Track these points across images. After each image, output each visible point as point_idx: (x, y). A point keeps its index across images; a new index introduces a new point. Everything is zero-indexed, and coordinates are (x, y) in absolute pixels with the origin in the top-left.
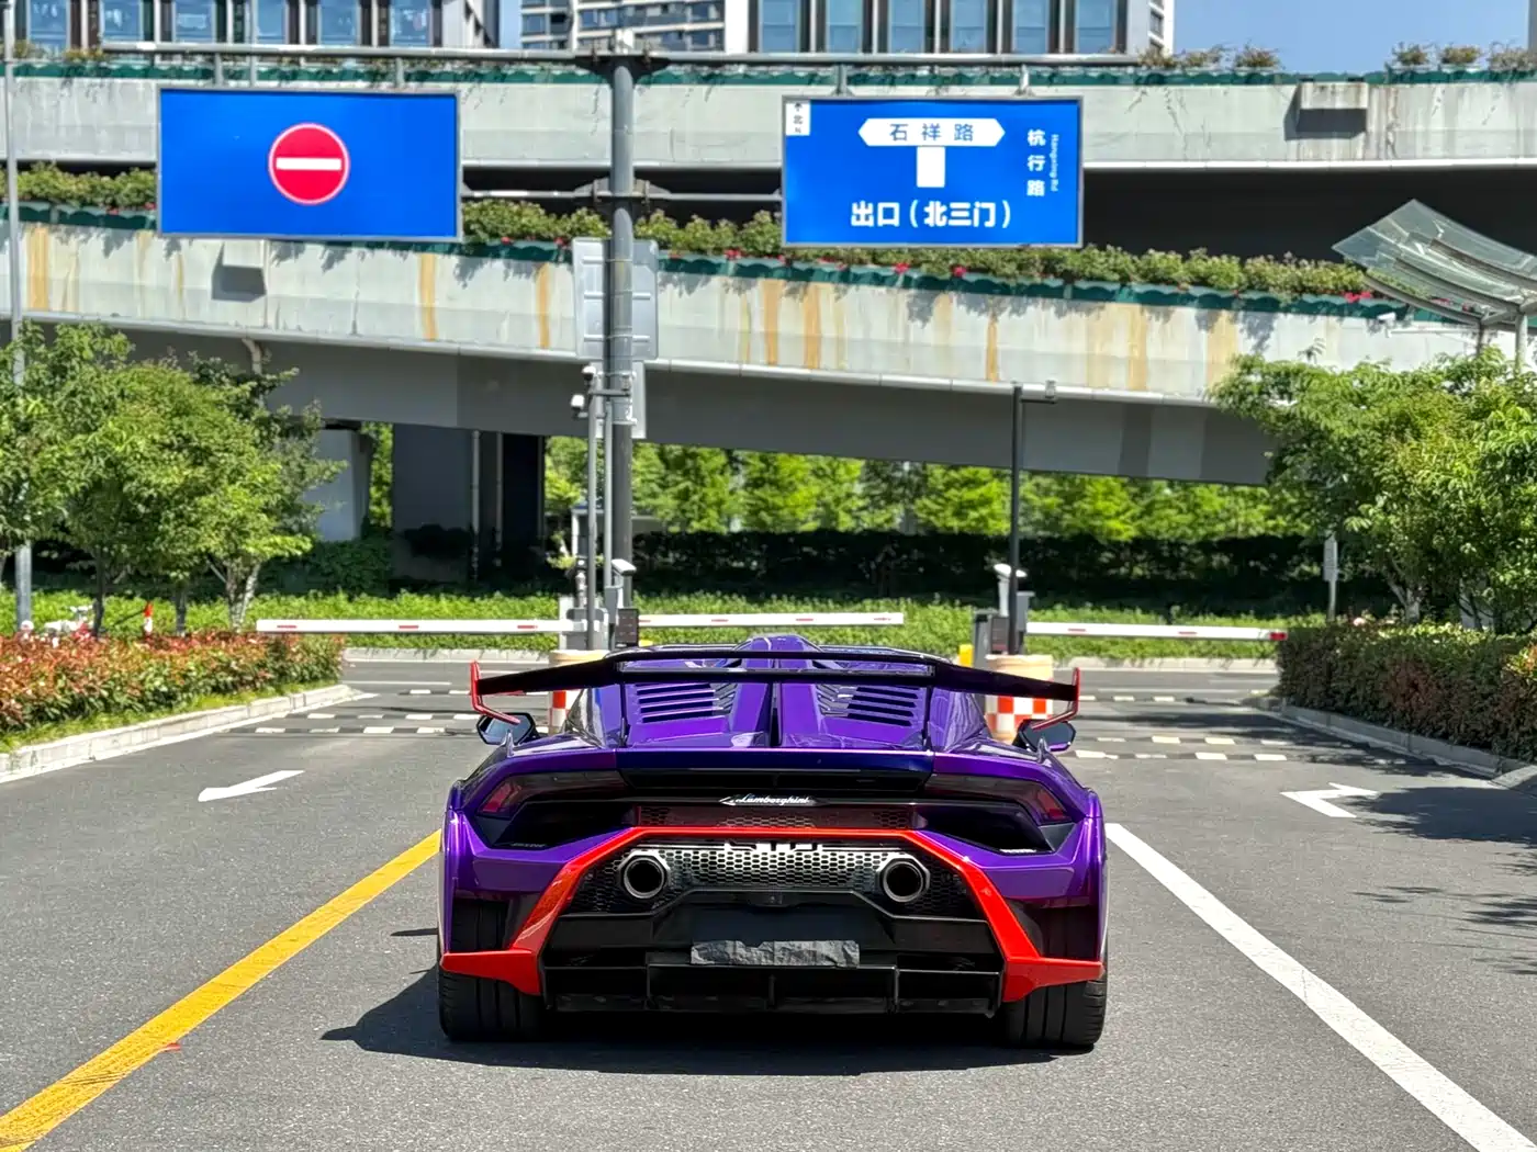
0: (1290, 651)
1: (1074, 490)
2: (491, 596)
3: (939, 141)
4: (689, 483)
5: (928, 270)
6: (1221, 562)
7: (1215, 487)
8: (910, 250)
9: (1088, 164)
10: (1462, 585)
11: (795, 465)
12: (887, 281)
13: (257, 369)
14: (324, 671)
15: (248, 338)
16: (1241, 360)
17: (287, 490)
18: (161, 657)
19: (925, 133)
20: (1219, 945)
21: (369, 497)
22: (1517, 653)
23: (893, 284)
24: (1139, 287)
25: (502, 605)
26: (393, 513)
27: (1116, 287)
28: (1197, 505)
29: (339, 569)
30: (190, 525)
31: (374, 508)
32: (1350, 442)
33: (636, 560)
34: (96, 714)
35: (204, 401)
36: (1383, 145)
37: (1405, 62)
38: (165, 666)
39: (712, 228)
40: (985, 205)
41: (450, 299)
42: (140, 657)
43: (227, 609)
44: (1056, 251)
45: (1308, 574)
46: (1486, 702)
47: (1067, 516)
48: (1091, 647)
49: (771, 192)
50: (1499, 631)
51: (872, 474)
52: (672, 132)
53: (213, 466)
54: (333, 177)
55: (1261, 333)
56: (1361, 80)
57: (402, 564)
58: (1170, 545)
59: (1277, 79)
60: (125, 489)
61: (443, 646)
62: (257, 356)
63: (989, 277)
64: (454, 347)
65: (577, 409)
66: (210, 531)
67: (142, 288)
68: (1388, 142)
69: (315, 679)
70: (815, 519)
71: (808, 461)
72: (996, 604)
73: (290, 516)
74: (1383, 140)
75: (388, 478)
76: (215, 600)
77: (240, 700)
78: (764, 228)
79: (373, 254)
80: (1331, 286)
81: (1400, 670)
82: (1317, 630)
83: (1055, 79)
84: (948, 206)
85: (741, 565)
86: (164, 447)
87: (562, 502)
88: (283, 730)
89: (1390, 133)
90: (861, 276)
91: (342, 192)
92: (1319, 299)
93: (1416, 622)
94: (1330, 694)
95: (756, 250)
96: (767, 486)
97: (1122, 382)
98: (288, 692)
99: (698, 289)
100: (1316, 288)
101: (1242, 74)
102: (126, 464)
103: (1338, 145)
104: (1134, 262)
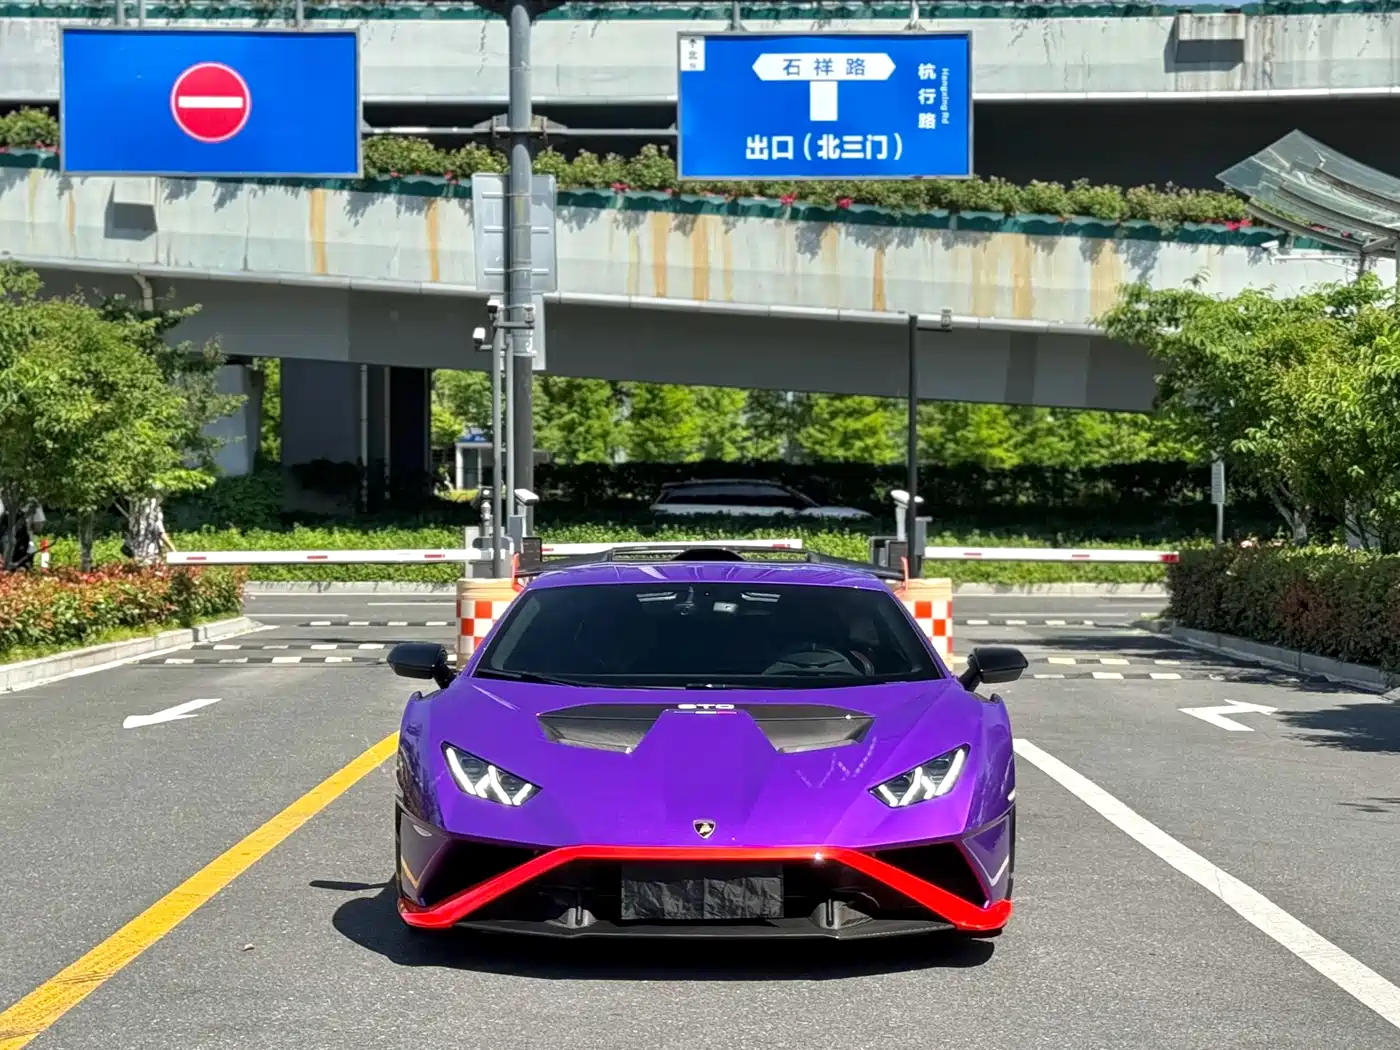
0: (1179, 574)
1: (957, 419)
2: (384, 530)
3: (831, 76)
4: (574, 415)
5: (814, 202)
6: (1106, 489)
7: (1097, 414)
8: (796, 182)
9: (976, 96)
10: (1347, 506)
11: (679, 396)
12: (776, 213)
13: (148, 304)
14: (225, 604)
15: (138, 274)
16: (1129, 290)
17: (190, 424)
18: (71, 590)
19: (817, 68)
21: (261, 432)
23: (780, 216)
24: (1023, 217)
25: (394, 538)
26: (280, 448)
27: (1001, 216)
28: (1079, 433)
29: (232, 503)
30: (97, 459)
31: (263, 443)
32: (1235, 366)
33: (536, 491)
34: (11, 647)
35: (112, 337)
36: (1260, 75)
38: (75, 599)
39: (600, 161)
40: (877, 138)
41: (342, 234)
42: (50, 589)
44: (942, 182)
45: (1193, 499)
46: (1374, 619)
47: (951, 446)
48: (980, 572)
49: (666, 126)
50: (1386, 550)
51: (754, 405)
52: (558, 68)
53: (121, 402)
54: (235, 115)
55: (1143, 262)
56: (1238, 11)
57: (290, 501)
58: (1053, 469)
59: (1155, 10)
60: (36, 425)
61: (337, 579)
62: (148, 293)
63: (876, 208)
64: (346, 282)
65: (479, 342)
66: (117, 465)
67: (32, 225)
68: (1264, 72)
69: (218, 611)
70: (700, 450)
71: (692, 392)
72: (893, 530)
73: (194, 450)
74: (1260, 69)
76: (108, 535)
77: (147, 632)
78: (651, 162)
79: (264, 191)
80: (1211, 214)
81: (1289, 590)
82: (1207, 552)
83: (937, 13)
84: (841, 140)
85: (629, 495)
86: (73, 381)
87: (445, 434)
88: (192, 661)
89: (1267, 64)
90: (749, 208)
91: (241, 131)
92: (1200, 227)
93: (1303, 543)
94: (1221, 614)
95: (644, 184)
96: (654, 416)
97: (1008, 311)
98: (192, 625)
99: (588, 225)
100: (1197, 216)
101: (1121, 6)
102: (37, 400)
103: (1216, 75)
104: (1017, 192)
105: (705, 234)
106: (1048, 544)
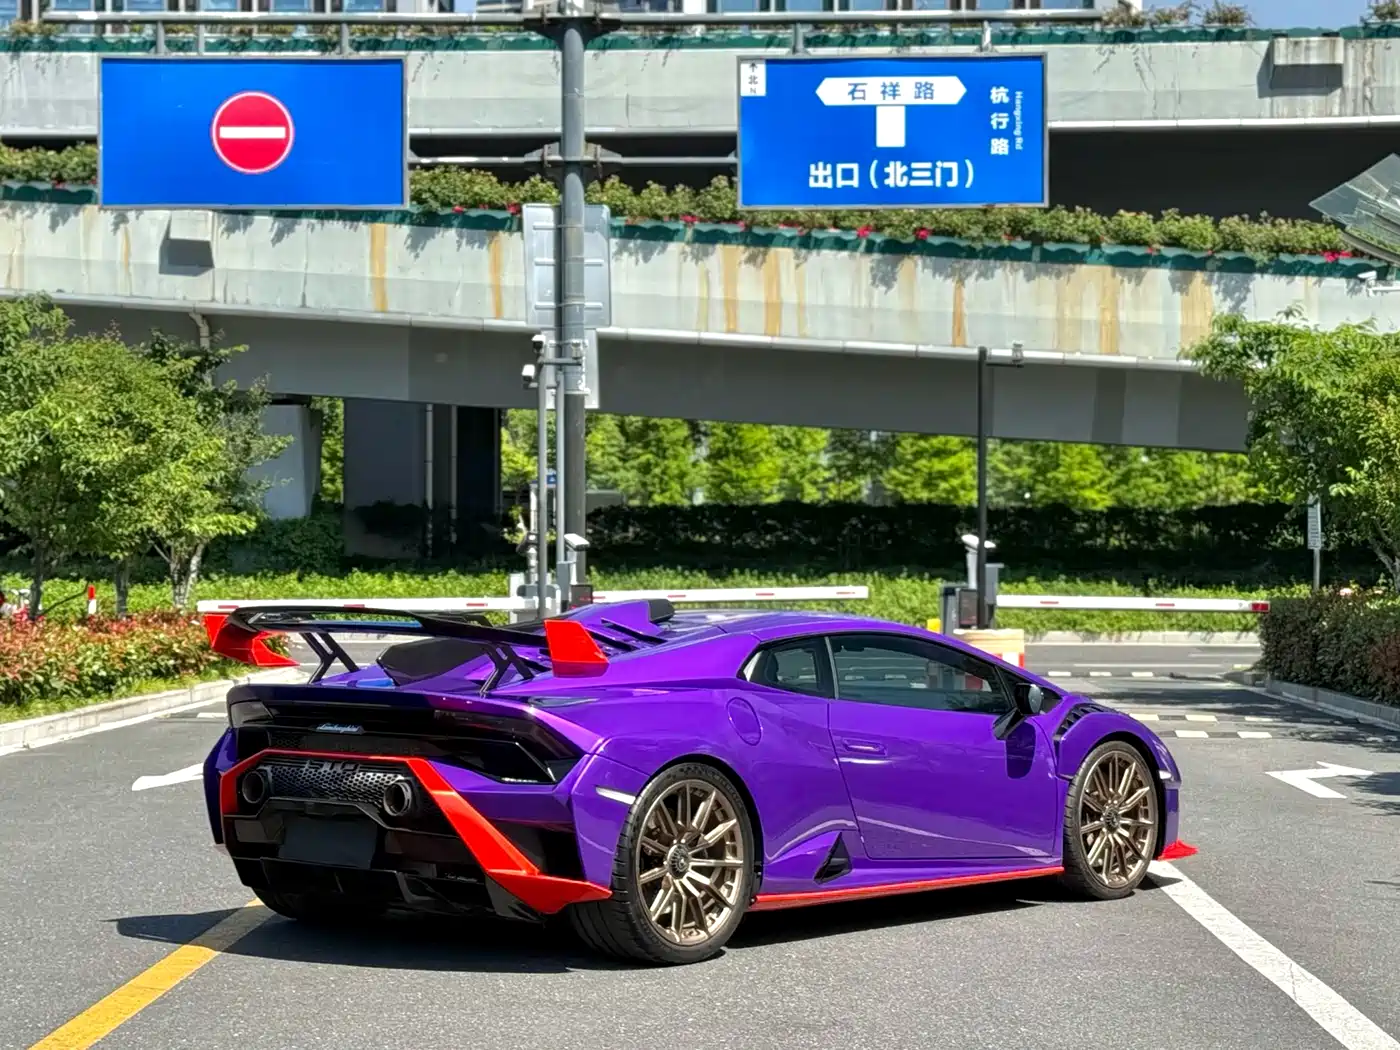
0: (1274, 624)
1: (1048, 460)
2: (445, 574)
3: (898, 100)
4: (650, 456)
5: (892, 234)
6: (1201, 532)
7: (1194, 455)
8: (872, 212)
9: (1053, 124)
11: (759, 436)
12: (850, 245)
13: (205, 343)
15: (195, 310)
17: (232, 467)
18: (100, 640)
19: (884, 92)
20: (1202, 937)
21: (322, 473)
23: (855, 249)
24: (1110, 248)
25: (456, 583)
26: (345, 490)
27: (1086, 248)
28: (1176, 474)
30: (132, 503)
31: (329, 486)
32: (1334, 403)
33: (587, 536)
34: (31, 701)
35: (146, 377)
36: (1360, 100)
37: (1381, 16)
38: (104, 650)
39: (669, 193)
40: (947, 165)
41: (402, 269)
42: (78, 640)
43: (172, 590)
44: (1023, 212)
45: (1292, 543)
47: (1040, 487)
48: (1067, 620)
49: (726, 154)
51: (838, 444)
52: (628, 97)
53: (155, 443)
54: (276, 146)
55: (1237, 295)
56: (1336, 34)
57: (354, 542)
58: (1148, 513)
59: (1249, 34)
60: (63, 467)
62: (205, 330)
63: (955, 240)
64: (406, 318)
65: (528, 379)
66: (153, 510)
67: (88, 263)
68: (1365, 98)
70: (779, 491)
71: (771, 432)
72: (965, 578)
73: (234, 494)
74: (1360, 95)
75: (341, 453)
77: (182, 683)
78: (722, 194)
79: (323, 225)
80: (1308, 245)
81: (1389, 642)
82: (1302, 601)
83: (1020, 38)
84: (909, 166)
85: (703, 539)
86: (103, 424)
87: (520, 476)
89: (1367, 89)
90: (822, 240)
91: (285, 161)
92: (1295, 259)
94: (1317, 668)
95: (714, 216)
96: (732, 456)
97: (1094, 346)
98: (232, 676)
99: (655, 256)
100: (1294, 247)
101: (1213, 30)
102: (65, 442)
103: (1312, 101)
104: (1103, 223)
105: (777, 267)
106: (1138, 590)
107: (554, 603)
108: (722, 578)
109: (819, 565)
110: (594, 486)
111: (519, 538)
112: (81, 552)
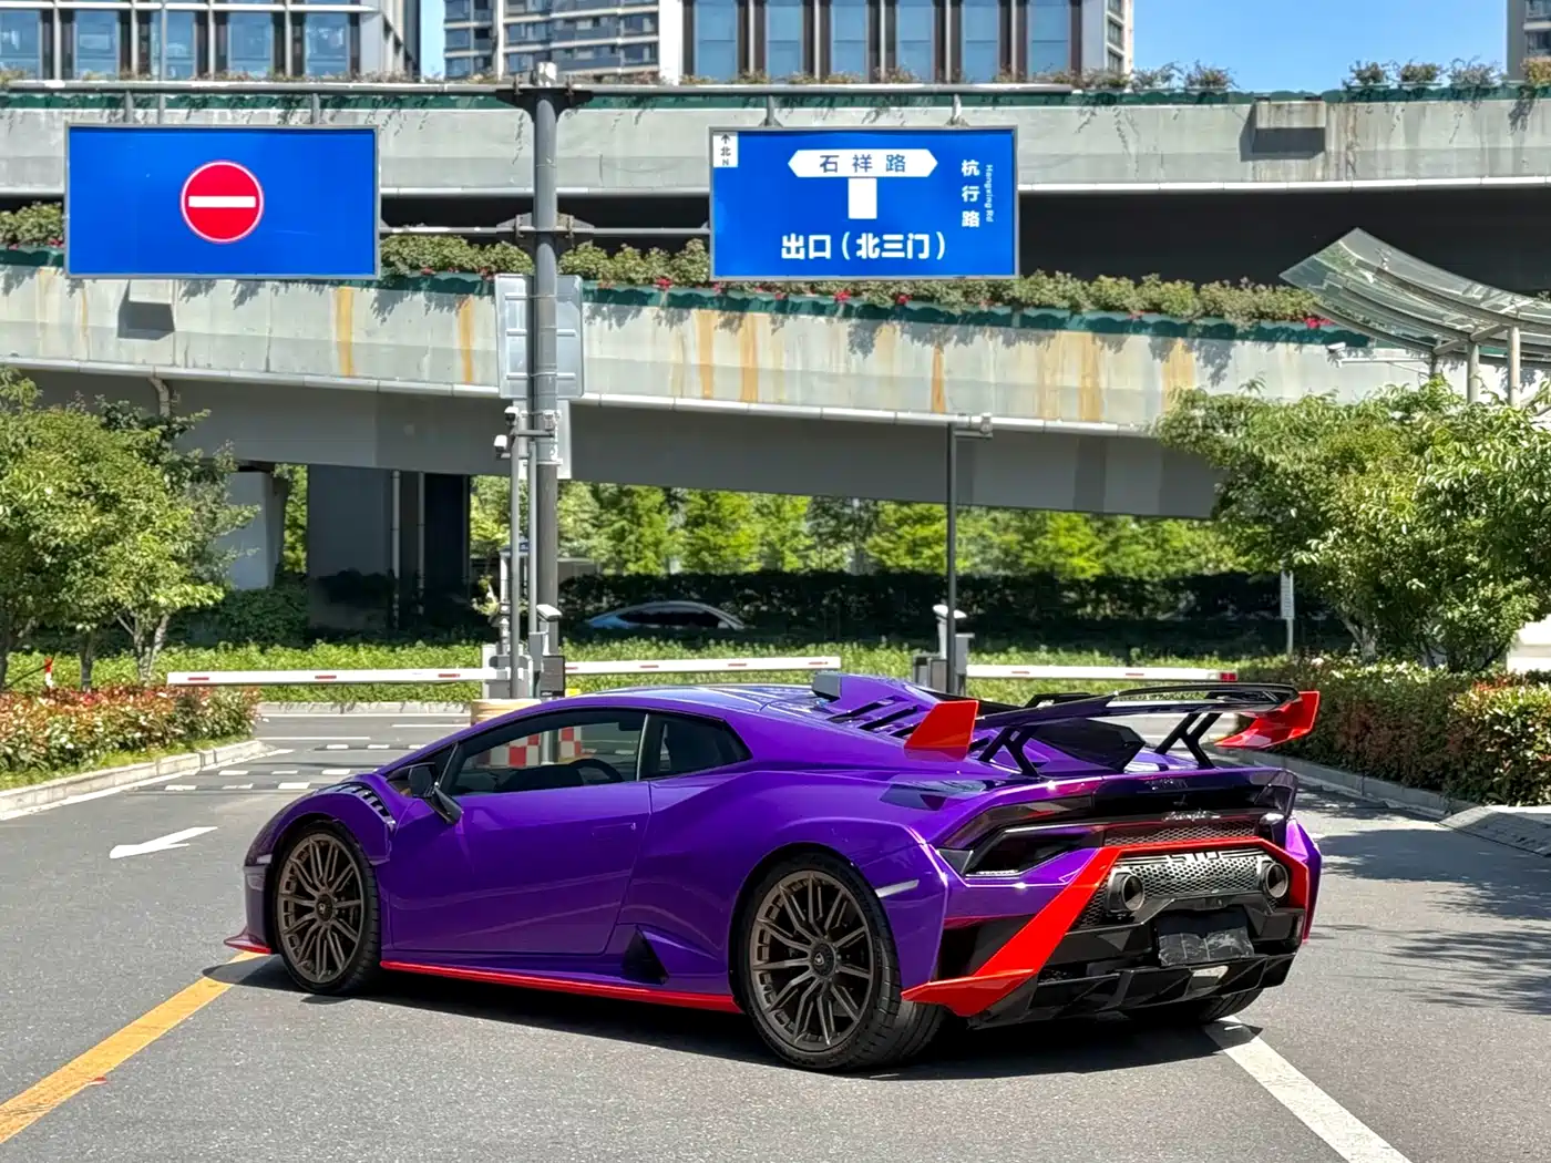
1: (1034, 526)
2: (413, 645)
3: (870, 173)
4: (624, 523)
5: (869, 299)
7: (1184, 523)
9: (1021, 187)
11: (738, 503)
12: (827, 311)
13: (165, 411)
14: (236, 725)
15: (155, 377)
16: (1186, 395)
17: (198, 537)
18: (67, 712)
19: (856, 165)
21: (283, 541)
22: (1463, 692)
23: (833, 313)
24: (1090, 314)
25: (424, 654)
26: (308, 559)
27: (1067, 314)
28: (1166, 540)
29: (251, 619)
30: (97, 574)
31: (288, 553)
32: (1297, 475)
33: (560, 605)
35: (114, 446)
36: (1342, 165)
37: (1363, 80)
38: (71, 723)
39: (643, 257)
40: (919, 237)
41: (369, 333)
42: (45, 712)
43: (133, 663)
44: (1000, 281)
46: (1434, 742)
47: (1028, 554)
49: (698, 225)
50: (1452, 670)
51: (819, 511)
52: (601, 157)
53: (122, 513)
54: (249, 214)
55: (1218, 362)
56: (1319, 98)
57: (318, 613)
58: (1135, 583)
59: (1231, 97)
60: (31, 538)
61: (361, 699)
62: (164, 396)
63: (933, 305)
64: (373, 384)
65: (500, 450)
66: (118, 580)
67: (43, 326)
68: (1348, 162)
69: (227, 734)
70: (759, 559)
71: (751, 498)
72: (936, 647)
73: (201, 565)
74: (1343, 159)
75: (303, 521)
76: (119, 653)
77: (149, 756)
78: (697, 258)
79: (287, 288)
80: (1290, 312)
81: (1352, 711)
82: (1272, 670)
84: (881, 238)
86: (71, 494)
87: (489, 543)
88: (193, 787)
89: (1350, 153)
90: (800, 304)
91: (254, 231)
92: (1276, 326)
93: (1371, 661)
95: (689, 280)
96: (708, 524)
97: (1075, 415)
98: (198, 749)
99: (629, 321)
100: (1274, 314)
101: (1195, 93)
102: (33, 513)
103: (1296, 165)
104: (1084, 288)
105: (753, 332)
106: (1120, 661)
107: (526, 674)
108: (698, 650)
109: (796, 636)
110: (566, 554)
111: (490, 608)
112: (47, 624)
